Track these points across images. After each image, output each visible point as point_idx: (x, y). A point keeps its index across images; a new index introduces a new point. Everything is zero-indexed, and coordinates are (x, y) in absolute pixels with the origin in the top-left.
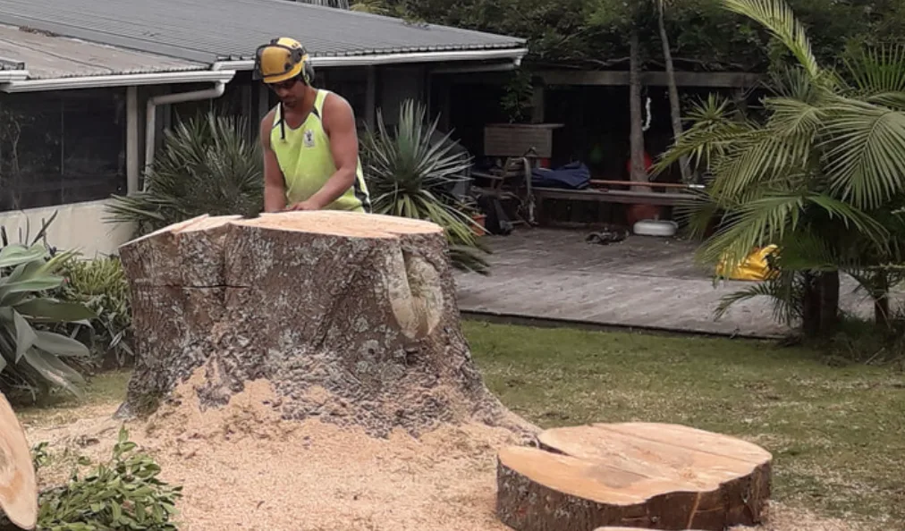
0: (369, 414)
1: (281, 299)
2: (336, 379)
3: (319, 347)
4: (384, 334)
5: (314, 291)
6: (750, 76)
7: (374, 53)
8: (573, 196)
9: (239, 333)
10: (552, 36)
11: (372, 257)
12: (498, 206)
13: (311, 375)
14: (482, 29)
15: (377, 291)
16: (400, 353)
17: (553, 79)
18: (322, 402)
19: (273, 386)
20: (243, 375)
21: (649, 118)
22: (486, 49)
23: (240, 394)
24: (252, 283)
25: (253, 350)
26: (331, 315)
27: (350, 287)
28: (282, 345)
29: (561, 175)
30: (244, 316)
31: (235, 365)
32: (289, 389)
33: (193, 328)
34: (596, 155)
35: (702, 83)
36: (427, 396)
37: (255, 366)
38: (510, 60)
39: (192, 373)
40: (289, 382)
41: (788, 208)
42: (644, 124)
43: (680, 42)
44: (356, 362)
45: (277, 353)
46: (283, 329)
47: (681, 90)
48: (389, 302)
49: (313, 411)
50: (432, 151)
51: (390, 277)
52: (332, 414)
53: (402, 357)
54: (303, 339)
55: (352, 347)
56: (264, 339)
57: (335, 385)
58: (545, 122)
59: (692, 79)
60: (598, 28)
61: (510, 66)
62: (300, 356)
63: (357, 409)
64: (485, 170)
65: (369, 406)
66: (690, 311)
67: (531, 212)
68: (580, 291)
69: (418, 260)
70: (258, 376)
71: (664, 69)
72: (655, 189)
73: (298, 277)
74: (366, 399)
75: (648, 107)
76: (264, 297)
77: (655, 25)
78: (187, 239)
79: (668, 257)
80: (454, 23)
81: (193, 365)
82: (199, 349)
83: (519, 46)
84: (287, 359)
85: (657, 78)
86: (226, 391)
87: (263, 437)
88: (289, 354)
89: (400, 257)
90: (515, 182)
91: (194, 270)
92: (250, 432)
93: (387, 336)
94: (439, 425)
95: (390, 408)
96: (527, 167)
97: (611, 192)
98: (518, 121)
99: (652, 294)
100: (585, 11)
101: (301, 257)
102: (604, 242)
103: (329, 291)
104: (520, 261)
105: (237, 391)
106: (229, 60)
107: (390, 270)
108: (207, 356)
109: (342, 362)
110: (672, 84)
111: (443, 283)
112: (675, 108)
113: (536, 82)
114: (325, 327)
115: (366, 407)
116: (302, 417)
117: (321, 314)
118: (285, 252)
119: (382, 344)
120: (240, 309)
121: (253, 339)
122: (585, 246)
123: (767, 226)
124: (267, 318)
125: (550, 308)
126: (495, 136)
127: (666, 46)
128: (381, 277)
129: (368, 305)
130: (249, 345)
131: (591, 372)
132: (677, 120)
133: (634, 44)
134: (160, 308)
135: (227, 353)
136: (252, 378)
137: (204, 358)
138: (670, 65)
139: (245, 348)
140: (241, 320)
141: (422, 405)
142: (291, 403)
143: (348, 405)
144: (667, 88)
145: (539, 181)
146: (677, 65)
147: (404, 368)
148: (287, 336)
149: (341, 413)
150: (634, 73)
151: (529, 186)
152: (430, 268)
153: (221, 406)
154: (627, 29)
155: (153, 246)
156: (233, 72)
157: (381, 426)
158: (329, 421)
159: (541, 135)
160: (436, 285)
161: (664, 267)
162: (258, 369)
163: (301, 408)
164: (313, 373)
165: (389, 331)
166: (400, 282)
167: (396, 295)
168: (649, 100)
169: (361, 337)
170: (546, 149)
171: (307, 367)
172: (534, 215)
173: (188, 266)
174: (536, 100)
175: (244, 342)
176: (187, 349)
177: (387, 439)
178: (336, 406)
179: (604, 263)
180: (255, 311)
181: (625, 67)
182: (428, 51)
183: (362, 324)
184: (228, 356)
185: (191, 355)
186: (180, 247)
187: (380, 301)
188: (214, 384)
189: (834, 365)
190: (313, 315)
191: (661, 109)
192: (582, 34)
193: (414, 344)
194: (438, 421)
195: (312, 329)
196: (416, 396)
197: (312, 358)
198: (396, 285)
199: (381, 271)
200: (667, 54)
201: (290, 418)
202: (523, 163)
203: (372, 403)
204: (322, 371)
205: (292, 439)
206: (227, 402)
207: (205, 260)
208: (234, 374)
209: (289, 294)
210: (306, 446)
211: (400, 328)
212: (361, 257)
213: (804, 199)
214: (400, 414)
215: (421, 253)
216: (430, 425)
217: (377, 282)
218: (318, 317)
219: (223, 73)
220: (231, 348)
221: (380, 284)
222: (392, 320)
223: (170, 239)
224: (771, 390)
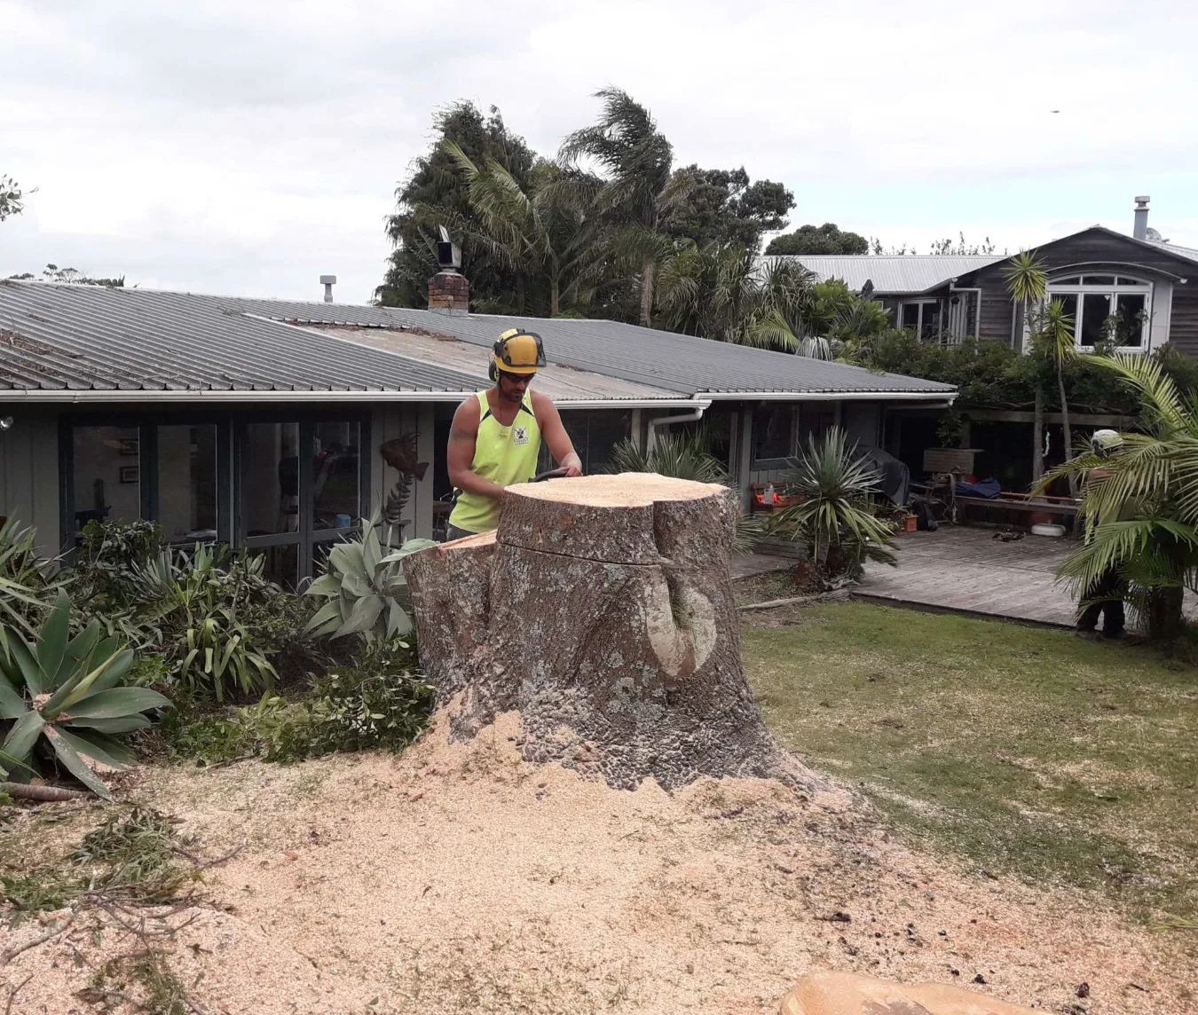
0: (615, 761)
1: (536, 627)
2: (584, 719)
3: (571, 683)
4: (641, 671)
5: (569, 621)
6: (1127, 419)
7: (832, 391)
8: (987, 503)
9: (495, 660)
10: (976, 384)
11: (629, 588)
12: (928, 511)
13: (559, 712)
14: (926, 377)
15: (634, 624)
16: (658, 693)
17: (977, 416)
18: (566, 744)
19: (522, 721)
20: (495, 705)
21: (1048, 448)
22: (925, 392)
23: (489, 726)
24: (510, 608)
25: (507, 680)
26: (585, 648)
27: (603, 620)
28: (535, 676)
29: (979, 488)
30: (501, 641)
31: (487, 694)
32: (535, 726)
33: (458, 651)
34: (1010, 473)
35: (1090, 423)
36: (686, 742)
37: (508, 697)
38: (945, 401)
39: (452, 698)
40: (537, 718)
41: (1137, 531)
42: (1044, 452)
43: (1074, 392)
44: (607, 700)
45: (530, 684)
46: (537, 659)
47: (1073, 427)
48: (647, 637)
49: (555, 754)
50: (852, 468)
51: (648, 609)
52: (575, 759)
53: (661, 697)
54: (555, 672)
55: (604, 684)
56: (520, 668)
57: (581, 727)
58: (972, 447)
59: (1082, 419)
60: (1012, 379)
61: (945, 405)
62: (550, 690)
63: (602, 754)
64: (922, 482)
65: (618, 751)
66: (1058, 605)
67: (954, 514)
68: (973, 582)
69: (691, 590)
70: (511, 707)
71: (1061, 411)
72: (1050, 501)
73: (553, 604)
74: (615, 743)
75: (1047, 439)
76: (522, 622)
77: (1056, 377)
78: (453, 556)
79: (1053, 554)
80: (907, 373)
81: (453, 689)
82: (461, 672)
83: (953, 391)
84: (538, 693)
85: (1055, 418)
86: (474, 723)
87: (499, 780)
88: (540, 687)
89: (664, 588)
90: (942, 492)
91: (459, 589)
92: (488, 773)
93: (645, 673)
94: (695, 777)
95: (644, 752)
96: (953, 482)
97: (1015, 501)
98: (949, 446)
99: (1032, 587)
100: (1003, 366)
101: (556, 584)
102: (1006, 540)
103: (582, 622)
104: (936, 553)
105: (486, 723)
106: (708, 391)
107: (649, 602)
108: (468, 681)
109: (593, 699)
110: (1066, 423)
111: (718, 616)
112: (1068, 440)
113: (965, 418)
114: (578, 660)
115: (615, 753)
116: (543, 760)
117: (574, 646)
118: (541, 577)
119: (637, 682)
120: (498, 634)
121: (508, 667)
122: (990, 542)
123: (1119, 545)
124: (523, 645)
125: (944, 596)
126: (931, 457)
127: (1063, 393)
128: (638, 609)
129: (623, 638)
130: (503, 673)
131: (950, 668)
132: (1068, 450)
133: (1039, 392)
134: (431, 625)
135: (482, 680)
136: (504, 710)
137: (465, 683)
138: (1065, 409)
139: (500, 676)
140: (498, 646)
141: (679, 752)
142: (534, 743)
143: (593, 750)
144: (1062, 425)
145: (962, 491)
146: (1070, 409)
147: (664, 709)
148: (540, 667)
149: (584, 758)
150: (1038, 414)
151: (954, 495)
152: (703, 600)
153: (467, 740)
154: (1034, 380)
155: (424, 561)
156: (710, 401)
157: (628, 776)
158: (571, 767)
159: (966, 457)
160: (709, 618)
161: (1047, 563)
162: (511, 700)
163: (543, 749)
164: (562, 710)
165: (647, 667)
166: (660, 615)
167: (656, 629)
168: (1048, 434)
169: (615, 674)
170: (969, 468)
171: (557, 703)
172: (957, 515)
173: (455, 584)
174: (964, 431)
175: (499, 670)
176: (451, 671)
177: (632, 790)
178: (580, 749)
179: (1001, 559)
180: (511, 637)
181: (1031, 409)
182: (877, 391)
183: (617, 660)
184: (481, 684)
185: (454, 677)
186: (448, 564)
187: (636, 635)
188: (465, 714)
189: (1172, 669)
190: (566, 646)
191: (1057, 441)
192: (1000, 383)
193: (678, 683)
194: (696, 771)
195: (565, 662)
196: (673, 741)
197: (563, 694)
198: (655, 619)
199: (639, 603)
200: (1064, 399)
201: (530, 760)
202: (949, 477)
203: (621, 748)
204: (571, 709)
205: (526, 786)
206: (474, 735)
207: (471, 579)
208: (485, 704)
209: (544, 622)
210: (539, 796)
211: (661, 666)
212: (617, 587)
213: (1152, 524)
214: (653, 761)
215: (693, 582)
216: (684, 775)
217: (633, 614)
218: (570, 650)
219: (702, 402)
220: (487, 675)
221: (637, 617)
222: (651, 657)
223: (438, 554)
224: (1109, 698)
